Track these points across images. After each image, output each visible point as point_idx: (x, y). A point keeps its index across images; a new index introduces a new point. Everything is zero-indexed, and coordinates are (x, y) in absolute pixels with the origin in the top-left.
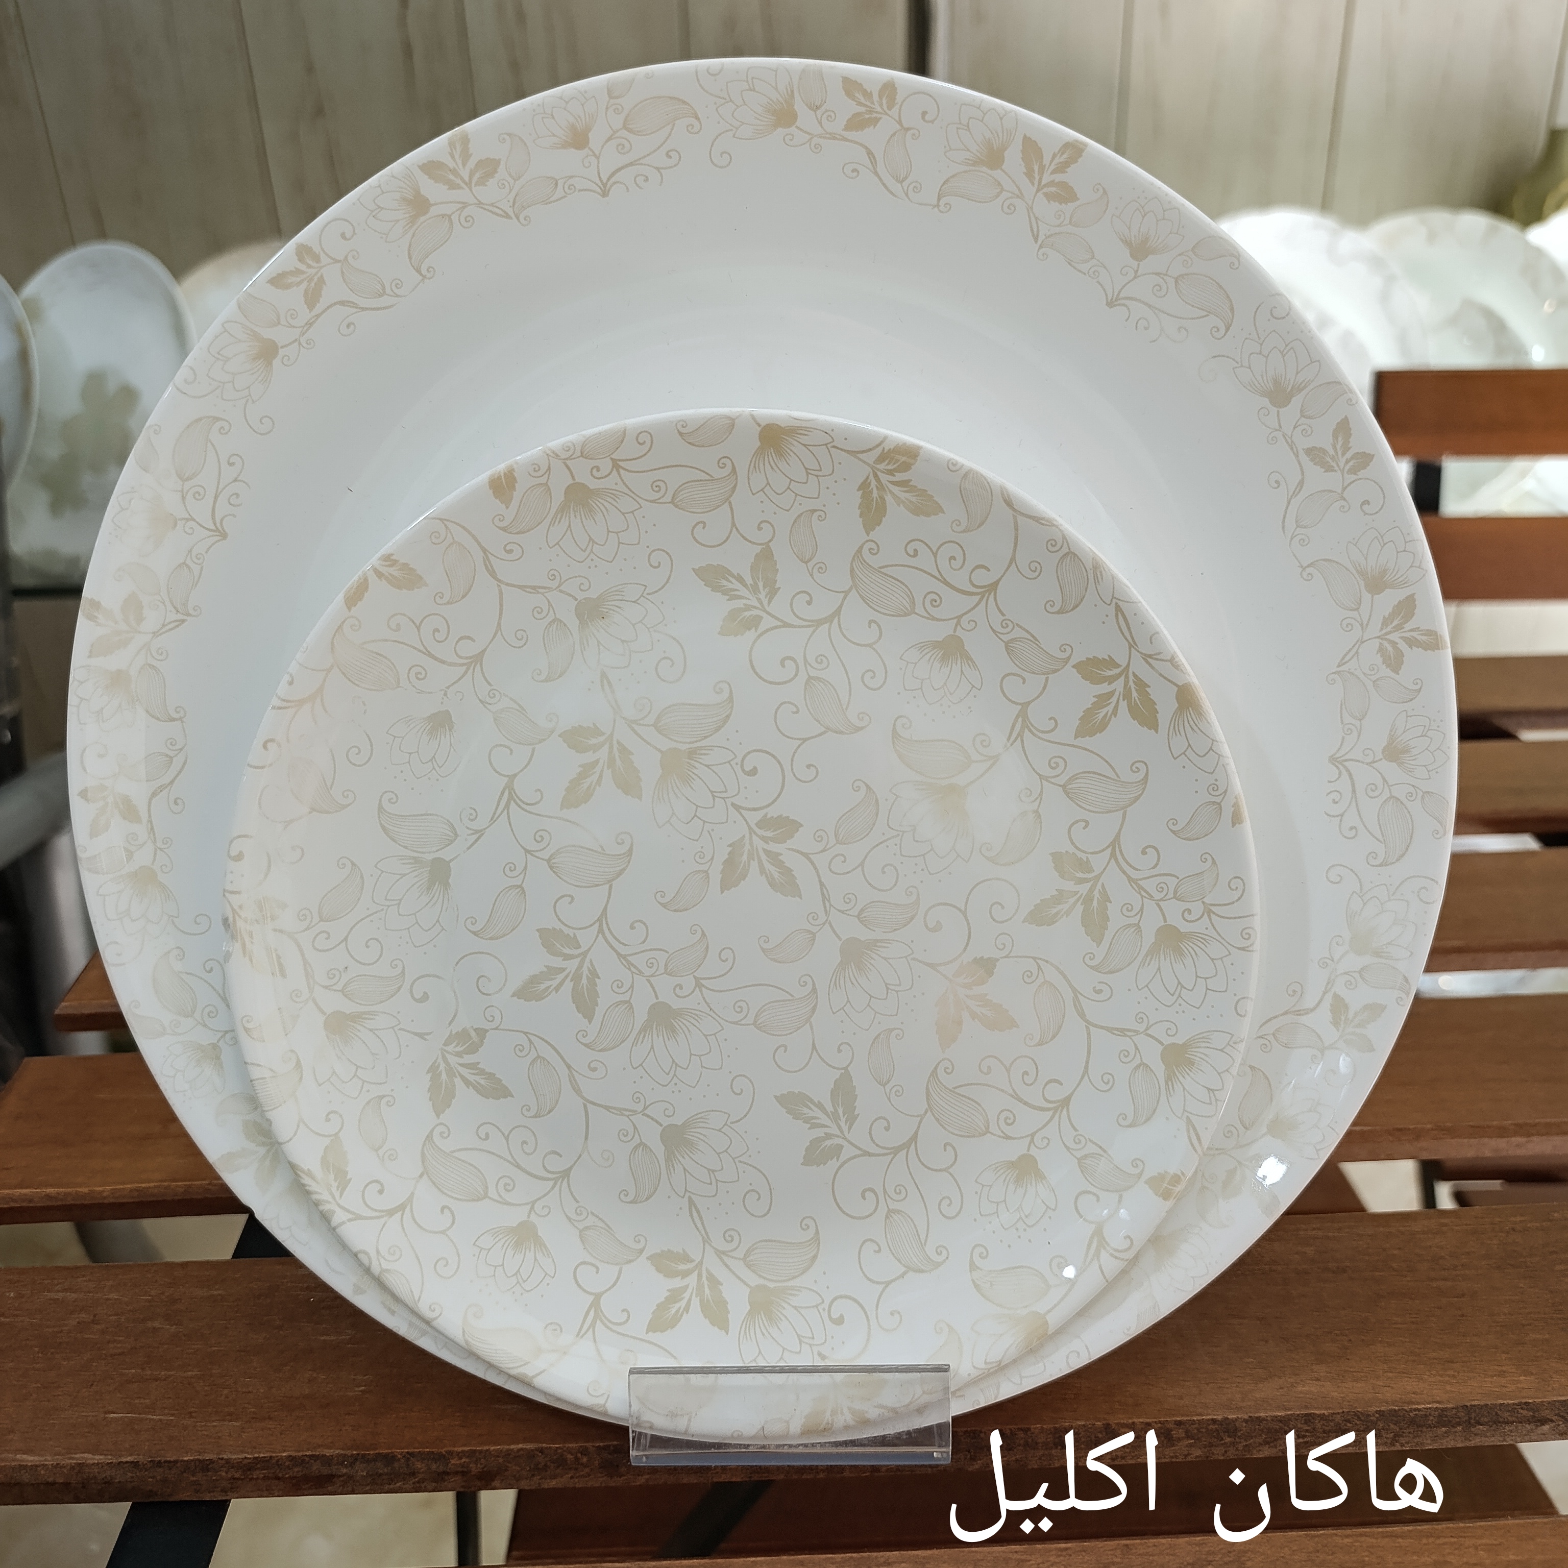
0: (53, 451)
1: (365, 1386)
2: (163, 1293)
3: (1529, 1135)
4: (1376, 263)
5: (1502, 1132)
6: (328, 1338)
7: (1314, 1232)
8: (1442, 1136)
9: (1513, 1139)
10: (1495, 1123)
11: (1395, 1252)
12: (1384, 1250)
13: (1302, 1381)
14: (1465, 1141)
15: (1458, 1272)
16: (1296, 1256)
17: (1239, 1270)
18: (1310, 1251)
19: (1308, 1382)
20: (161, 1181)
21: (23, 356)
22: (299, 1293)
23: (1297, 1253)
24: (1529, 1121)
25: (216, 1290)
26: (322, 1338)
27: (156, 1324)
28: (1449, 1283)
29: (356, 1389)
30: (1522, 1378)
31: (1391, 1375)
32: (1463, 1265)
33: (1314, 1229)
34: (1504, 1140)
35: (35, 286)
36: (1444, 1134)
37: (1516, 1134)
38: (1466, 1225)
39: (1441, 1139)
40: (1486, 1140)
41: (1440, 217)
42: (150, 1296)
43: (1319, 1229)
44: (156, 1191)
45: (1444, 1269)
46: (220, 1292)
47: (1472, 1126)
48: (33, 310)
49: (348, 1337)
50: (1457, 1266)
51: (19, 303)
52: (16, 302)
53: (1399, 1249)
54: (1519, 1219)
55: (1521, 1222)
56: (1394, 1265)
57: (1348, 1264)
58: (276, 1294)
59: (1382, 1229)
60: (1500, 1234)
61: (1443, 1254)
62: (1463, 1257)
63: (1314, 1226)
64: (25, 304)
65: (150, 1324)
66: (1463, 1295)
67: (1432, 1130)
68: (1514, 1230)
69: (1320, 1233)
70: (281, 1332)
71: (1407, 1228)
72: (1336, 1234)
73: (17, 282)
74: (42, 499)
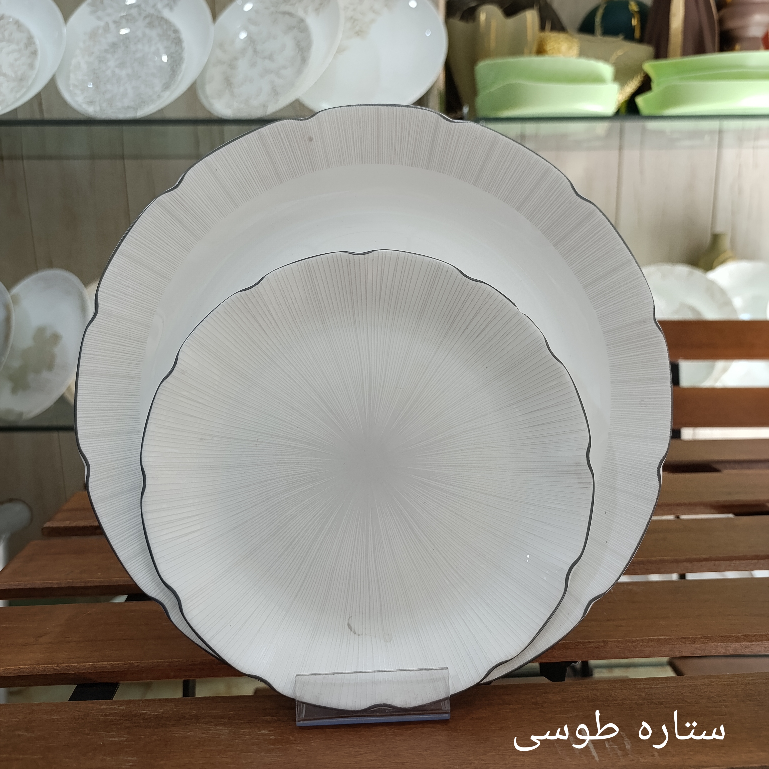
0: (16, 364)
1: (132, 763)
2: (25, 718)
3: (751, 641)
5: (737, 639)
6: (113, 739)
7: (645, 686)
8: (707, 642)
9: (744, 643)
10: (733, 635)
11: (688, 694)
12: (682, 693)
13: (643, 756)
14: (719, 644)
15: (722, 704)
16: (636, 697)
17: (606, 704)
18: (643, 695)
19: (647, 757)
20: (30, 665)
21: (8, 320)
22: (100, 717)
23: (636, 695)
24: (751, 634)
25: (55, 716)
26: (110, 739)
27: (20, 733)
28: (718, 709)
29: (127, 764)
30: (761, 753)
31: (691, 753)
32: (724, 700)
33: (644, 684)
34: (740, 643)
35: (17, 289)
36: (708, 641)
37: (745, 640)
38: (724, 682)
39: (706, 643)
40: (730, 643)
41: (666, 268)
42: (18, 719)
43: (647, 684)
44: (27, 670)
45: (715, 702)
46: (56, 717)
47: (722, 637)
48: (15, 300)
49: (125, 739)
50: (721, 701)
51: (9, 296)
52: (8, 296)
53: (690, 693)
54: (751, 678)
55: (752, 680)
56: (688, 701)
57: (664, 700)
58: (88, 718)
59: (680, 684)
60: (742, 686)
61: (713, 695)
62: (724, 696)
63: (644, 683)
64: (12, 297)
65: (17, 733)
66: (726, 714)
67: (702, 638)
68: (749, 684)
69: (648, 686)
70: (89, 737)
71: (693, 684)
72: (656, 686)
73: (9, 287)
74: (8, 385)
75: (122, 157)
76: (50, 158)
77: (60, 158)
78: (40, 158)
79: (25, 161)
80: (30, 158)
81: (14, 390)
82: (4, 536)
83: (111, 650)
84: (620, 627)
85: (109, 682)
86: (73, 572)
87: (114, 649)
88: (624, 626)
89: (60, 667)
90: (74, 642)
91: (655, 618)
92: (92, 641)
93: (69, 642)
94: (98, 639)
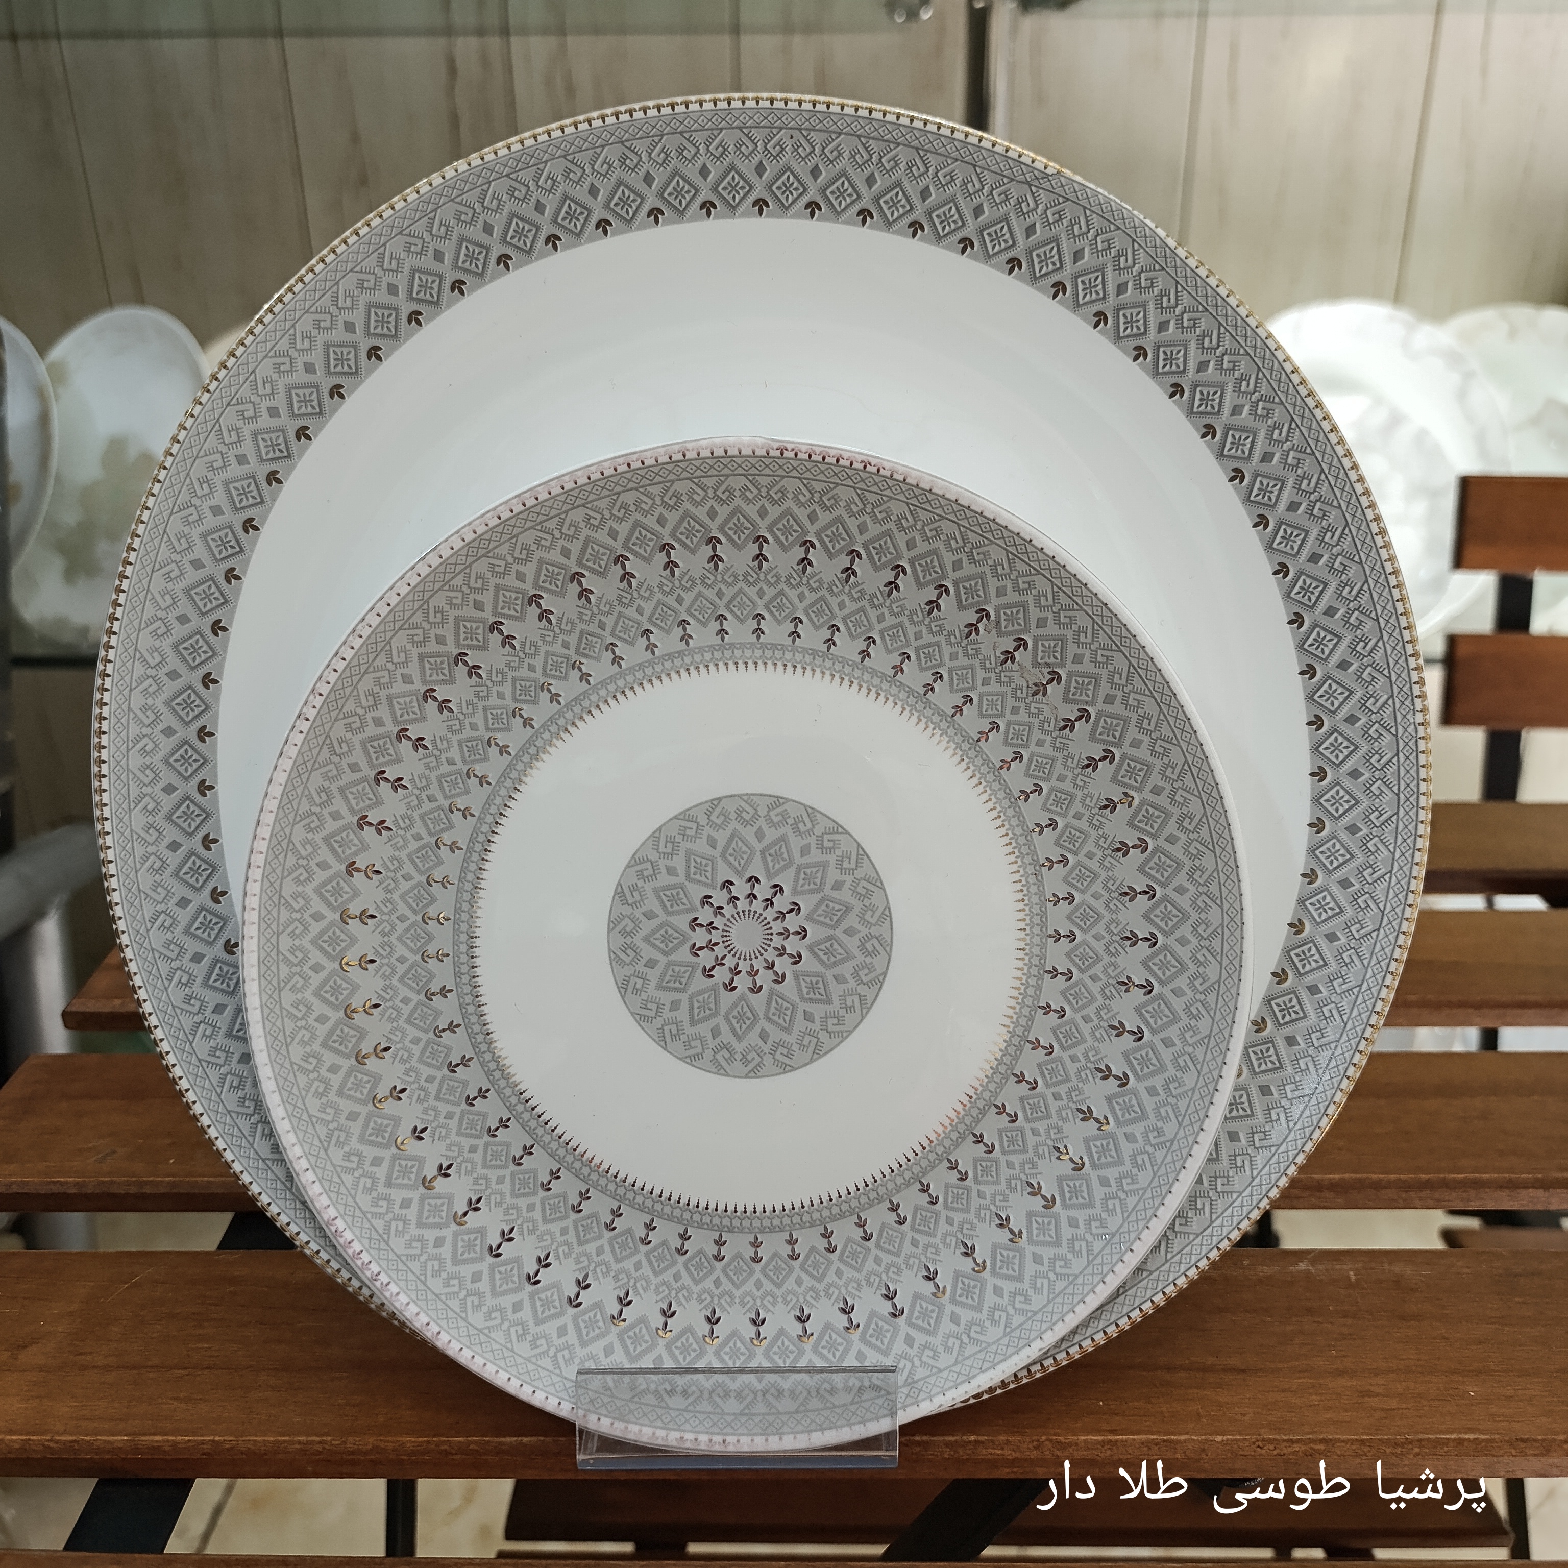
0: (70, 517)
4: (1453, 359)
21: (44, 421)
35: (61, 350)
41: (1522, 313)
48: (58, 374)
51: (44, 367)
52: (41, 368)
64: (50, 369)
73: (43, 346)
74: (56, 565)
75: (279, 33)
76: (120, 35)
77: (141, 34)
78: (97, 35)
79: (65, 43)
80: (75, 35)
83: (175, 1399)
84: (1367, 1399)
85: (169, 1477)
86: (114, 1152)
87: (182, 1395)
88: (1377, 1395)
89: (57, 1442)
90: (95, 1367)
91: (1455, 1372)
92: (134, 1368)
93: (84, 1368)
94: (150, 1363)
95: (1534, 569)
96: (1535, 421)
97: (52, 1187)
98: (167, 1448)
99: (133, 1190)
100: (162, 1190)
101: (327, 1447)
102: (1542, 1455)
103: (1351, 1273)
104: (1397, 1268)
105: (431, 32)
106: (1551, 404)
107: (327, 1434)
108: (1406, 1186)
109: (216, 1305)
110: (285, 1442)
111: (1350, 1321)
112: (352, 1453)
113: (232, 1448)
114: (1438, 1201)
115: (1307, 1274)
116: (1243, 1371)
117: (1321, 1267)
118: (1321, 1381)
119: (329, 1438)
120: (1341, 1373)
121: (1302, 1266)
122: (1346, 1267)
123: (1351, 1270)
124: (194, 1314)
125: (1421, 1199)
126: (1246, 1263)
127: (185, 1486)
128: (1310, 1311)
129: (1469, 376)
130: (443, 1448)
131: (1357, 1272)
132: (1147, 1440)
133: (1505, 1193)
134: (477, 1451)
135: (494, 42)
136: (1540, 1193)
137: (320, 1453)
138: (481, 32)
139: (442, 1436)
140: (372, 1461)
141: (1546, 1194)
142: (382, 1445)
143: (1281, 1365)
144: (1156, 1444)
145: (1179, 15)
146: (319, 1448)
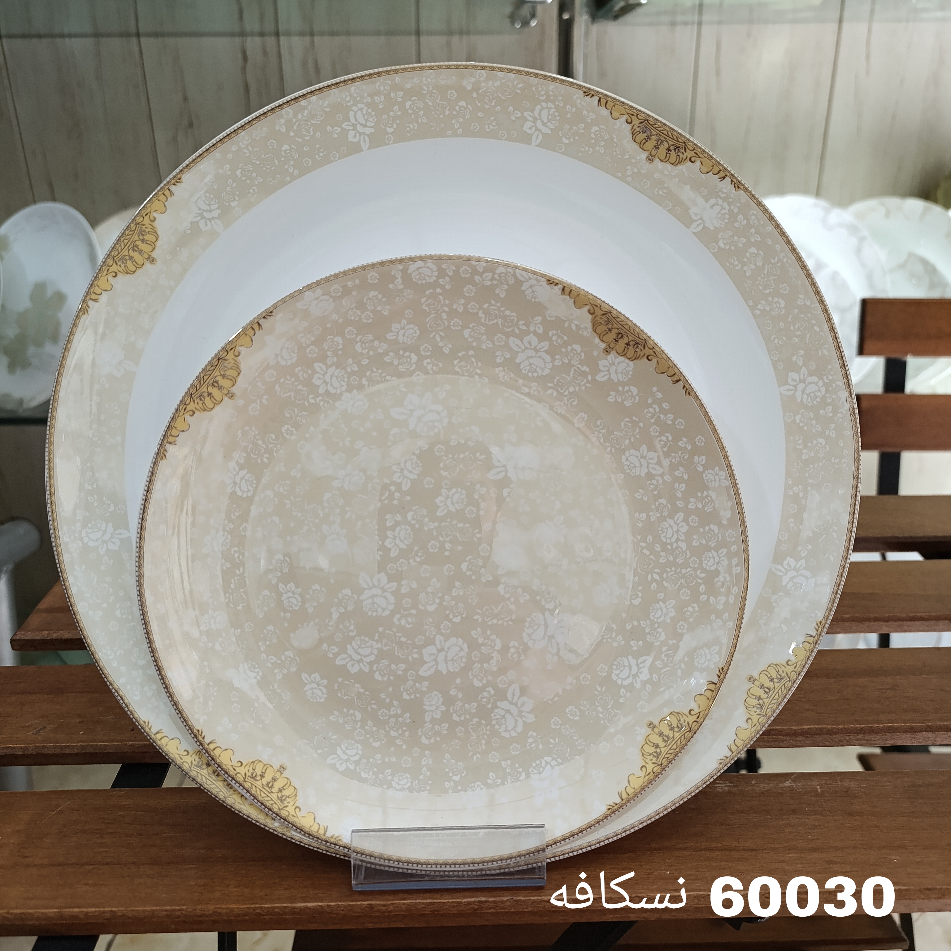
0: (11, 332)
4: (853, 229)
35: (4, 229)
41: (893, 202)
48: (3, 243)
74: (3, 362)
75: (138, 35)
76: (39, 36)
77: (52, 36)
81: (12, 367)
82: (5, 569)
83: (86, 884)
84: (831, 866)
85: (83, 934)
86: (45, 728)
87: (91, 882)
88: (838, 863)
89: (12, 914)
90: (35, 865)
91: (885, 847)
92: (60, 865)
93: (28, 866)
94: (70, 862)
95: (907, 355)
96: (902, 266)
97: (5, 750)
98: (81, 916)
99: (57, 751)
100: (76, 751)
101: (183, 913)
102: (941, 898)
103: (818, 787)
104: (846, 783)
105: (232, 34)
106: (911, 255)
107: (183, 905)
108: (848, 732)
109: (111, 823)
110: (157, 910)
111: (819, 817)
112: (200, 916)
113: (123, 915)
114: (868, 740)
115: (791, 789)
116: (755, 850)
117: (799, 784)
118: (803, 855)
119: (185, 907)
120: (814, 850)
121: (788, 783)
122: (815, 784)
123: (818, 785)
124: (98, 830)
125: (858, 740)
126: (753, 782)
127: (94, 939)
128: (794, 812)
129: (862, 239)
130: (257, 911)
131: (821, 785)
132: (698, 895)
133: (909, 735)
134: (279, 913)
135: (271, 41)
136: (930, 735)
137: (179, 917)
138: (262, 34)
139: (256, 903)
140: (212, 921)
141: (934, 735)
142: (218, 911)
143: (777, 846)
144: (703, 897)
145: (685, 24)
146: (178, 913)
